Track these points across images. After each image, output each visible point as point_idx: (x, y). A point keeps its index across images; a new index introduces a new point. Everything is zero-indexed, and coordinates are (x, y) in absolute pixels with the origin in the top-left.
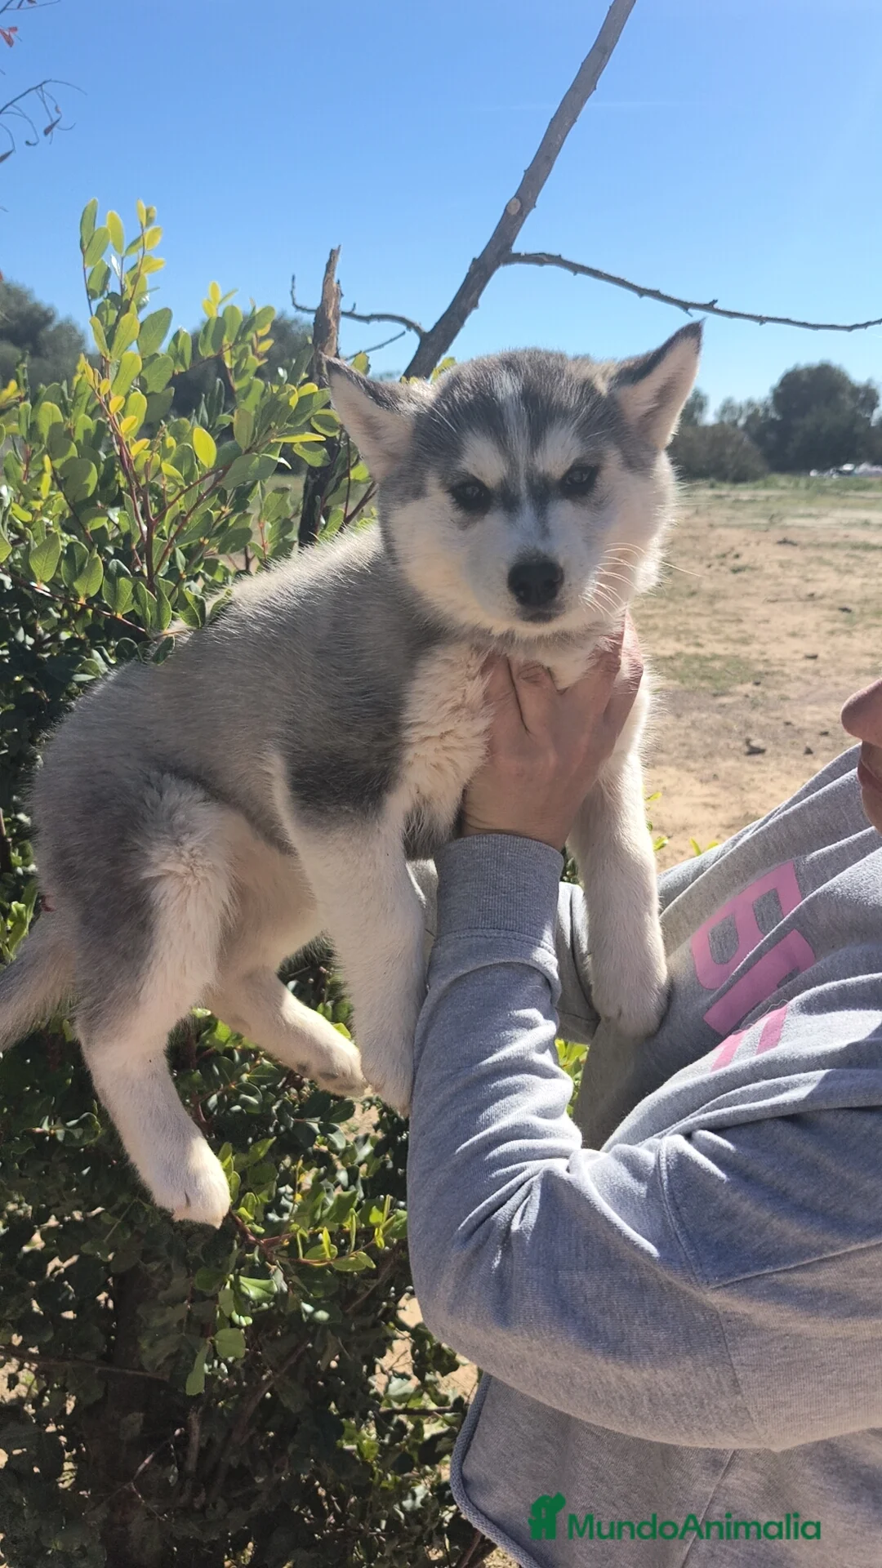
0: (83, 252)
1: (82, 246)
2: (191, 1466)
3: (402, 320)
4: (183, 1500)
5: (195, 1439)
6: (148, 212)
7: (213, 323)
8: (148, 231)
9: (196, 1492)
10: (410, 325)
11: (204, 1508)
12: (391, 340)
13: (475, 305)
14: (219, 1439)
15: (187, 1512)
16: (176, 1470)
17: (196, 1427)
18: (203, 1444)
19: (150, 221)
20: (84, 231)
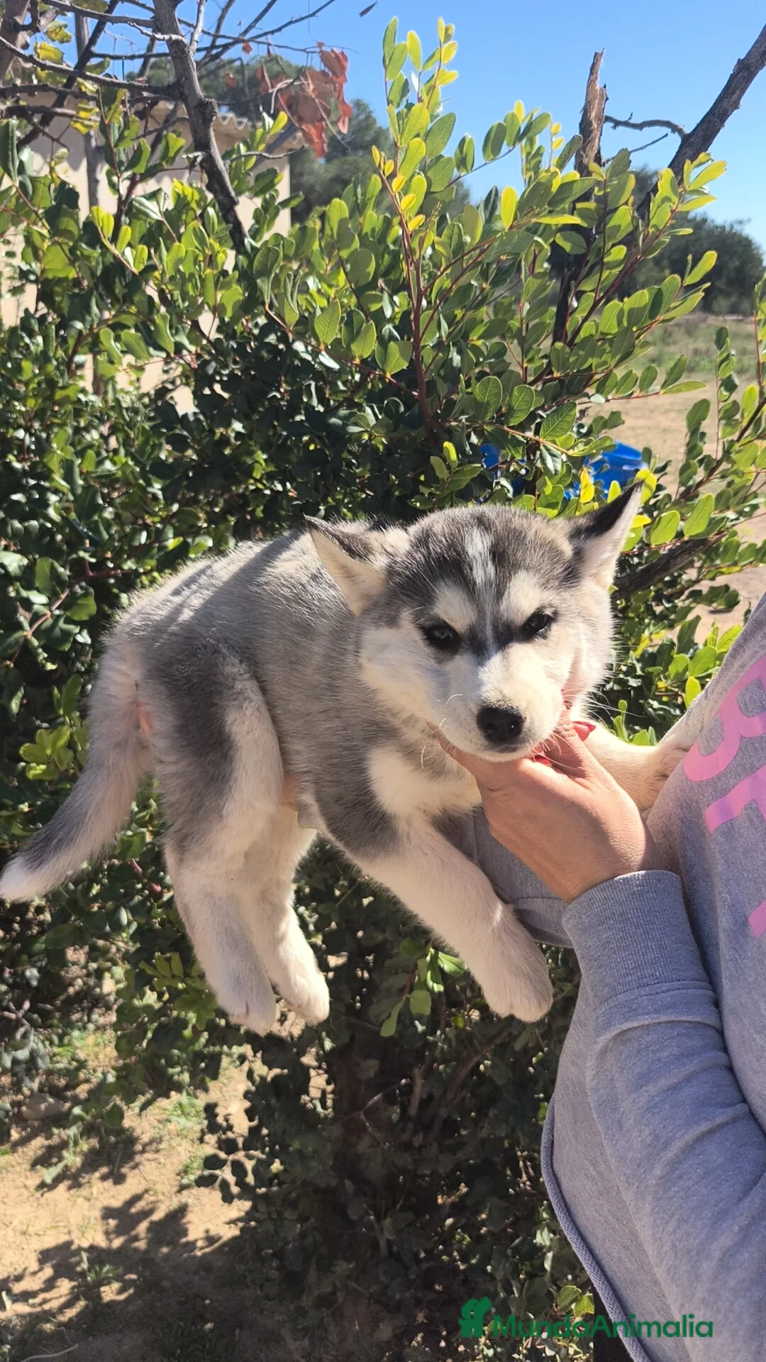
0: (386, 67)
1: (384, 61)
2: (413, 1111)
3: (667, 124)
4: (406, 1137)
5: (418, 1090)
6: (447, 30)
7: (494, 129)
8: (445, 46)
9: (415, 1132)
10: (675, 128)
11: (421, 1147)
12: (653, 143)
13: (736, 105)
14: (437, 1094)
15: (407, 1147)
16: (398, 1110)
17: (419, 1082)
18: (424, 1096)
19: (448, 37)
20: (387, 48)
